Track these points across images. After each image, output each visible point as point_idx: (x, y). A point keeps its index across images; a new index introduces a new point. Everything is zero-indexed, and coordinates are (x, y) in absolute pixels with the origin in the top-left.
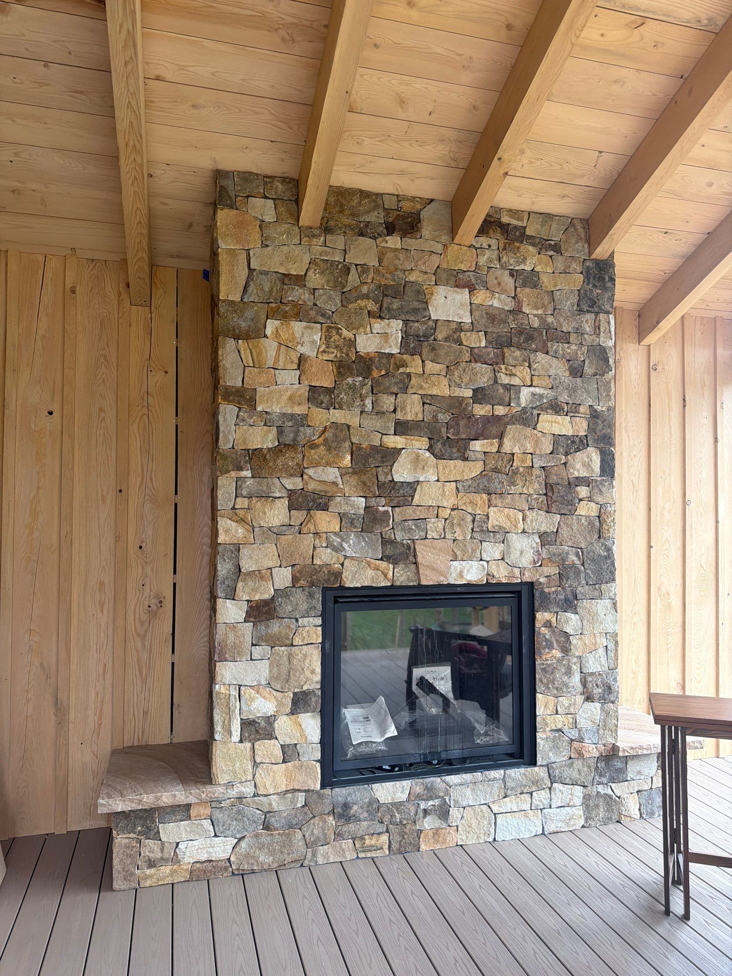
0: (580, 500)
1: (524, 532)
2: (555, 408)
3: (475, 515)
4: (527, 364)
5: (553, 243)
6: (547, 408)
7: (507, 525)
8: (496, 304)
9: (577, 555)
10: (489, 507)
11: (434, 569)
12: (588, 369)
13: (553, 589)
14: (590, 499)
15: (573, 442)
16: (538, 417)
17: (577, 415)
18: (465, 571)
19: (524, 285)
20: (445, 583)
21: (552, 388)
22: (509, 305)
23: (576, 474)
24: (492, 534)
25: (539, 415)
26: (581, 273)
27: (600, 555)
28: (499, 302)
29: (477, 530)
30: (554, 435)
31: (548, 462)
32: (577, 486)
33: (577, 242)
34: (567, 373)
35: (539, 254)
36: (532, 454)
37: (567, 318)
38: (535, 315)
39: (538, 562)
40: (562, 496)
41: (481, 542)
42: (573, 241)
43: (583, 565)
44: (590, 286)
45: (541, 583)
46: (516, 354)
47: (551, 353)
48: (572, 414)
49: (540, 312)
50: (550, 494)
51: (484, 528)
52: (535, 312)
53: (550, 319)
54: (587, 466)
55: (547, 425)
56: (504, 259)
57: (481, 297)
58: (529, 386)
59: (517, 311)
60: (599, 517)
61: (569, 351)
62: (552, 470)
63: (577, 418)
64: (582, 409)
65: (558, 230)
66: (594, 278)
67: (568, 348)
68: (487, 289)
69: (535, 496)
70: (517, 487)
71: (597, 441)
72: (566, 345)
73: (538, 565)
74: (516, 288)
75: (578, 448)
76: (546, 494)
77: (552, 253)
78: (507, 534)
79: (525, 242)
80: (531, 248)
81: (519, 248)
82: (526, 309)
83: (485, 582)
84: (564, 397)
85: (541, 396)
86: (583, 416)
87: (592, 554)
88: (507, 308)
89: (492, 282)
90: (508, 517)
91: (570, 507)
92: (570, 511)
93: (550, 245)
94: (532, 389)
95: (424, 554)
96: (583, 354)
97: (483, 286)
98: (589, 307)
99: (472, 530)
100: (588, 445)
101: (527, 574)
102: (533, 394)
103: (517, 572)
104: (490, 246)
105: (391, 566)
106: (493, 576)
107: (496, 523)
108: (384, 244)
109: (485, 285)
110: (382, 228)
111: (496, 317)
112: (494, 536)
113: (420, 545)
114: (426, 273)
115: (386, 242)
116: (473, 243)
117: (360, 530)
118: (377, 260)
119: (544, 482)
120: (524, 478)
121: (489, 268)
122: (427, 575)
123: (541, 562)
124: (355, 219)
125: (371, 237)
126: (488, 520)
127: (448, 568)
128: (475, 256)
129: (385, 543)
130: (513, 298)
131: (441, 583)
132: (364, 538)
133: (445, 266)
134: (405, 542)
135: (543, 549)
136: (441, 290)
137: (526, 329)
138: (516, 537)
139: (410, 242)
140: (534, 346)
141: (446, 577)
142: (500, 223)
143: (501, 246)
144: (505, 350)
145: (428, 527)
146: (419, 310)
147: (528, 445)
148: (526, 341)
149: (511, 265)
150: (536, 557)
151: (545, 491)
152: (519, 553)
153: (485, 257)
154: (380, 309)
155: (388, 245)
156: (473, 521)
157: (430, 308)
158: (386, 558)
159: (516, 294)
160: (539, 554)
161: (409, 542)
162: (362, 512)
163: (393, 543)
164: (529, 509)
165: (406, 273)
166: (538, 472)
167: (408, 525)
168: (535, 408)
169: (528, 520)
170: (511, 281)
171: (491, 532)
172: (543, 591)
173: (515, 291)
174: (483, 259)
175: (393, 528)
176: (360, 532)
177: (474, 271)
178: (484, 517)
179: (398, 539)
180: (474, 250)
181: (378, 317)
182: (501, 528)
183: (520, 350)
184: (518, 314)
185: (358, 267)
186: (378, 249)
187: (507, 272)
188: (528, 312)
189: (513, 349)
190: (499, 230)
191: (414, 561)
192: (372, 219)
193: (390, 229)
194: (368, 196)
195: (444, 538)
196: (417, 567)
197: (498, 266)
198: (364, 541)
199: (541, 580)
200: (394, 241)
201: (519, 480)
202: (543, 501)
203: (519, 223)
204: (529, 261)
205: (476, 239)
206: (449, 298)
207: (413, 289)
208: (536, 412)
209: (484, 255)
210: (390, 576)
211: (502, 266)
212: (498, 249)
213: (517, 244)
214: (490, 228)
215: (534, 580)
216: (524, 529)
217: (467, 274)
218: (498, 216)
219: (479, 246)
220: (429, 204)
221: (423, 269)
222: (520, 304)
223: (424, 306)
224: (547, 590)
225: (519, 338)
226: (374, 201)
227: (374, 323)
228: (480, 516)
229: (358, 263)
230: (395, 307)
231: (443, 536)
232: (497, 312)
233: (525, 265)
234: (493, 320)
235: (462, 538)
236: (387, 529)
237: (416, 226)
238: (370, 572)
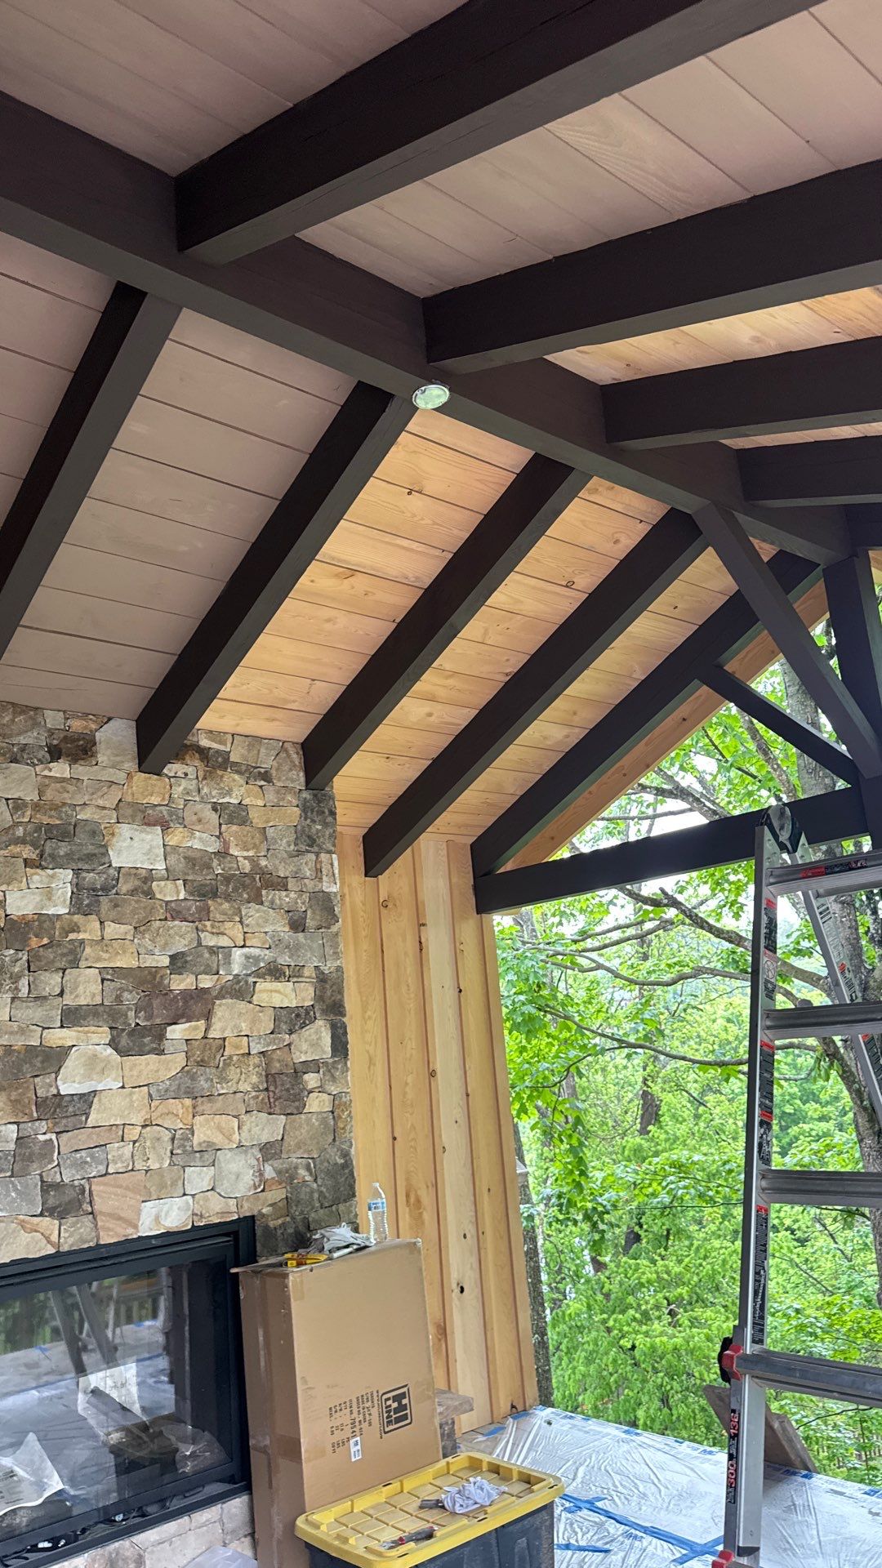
0: (310, 1092)
1: (240, 1146)
2: (275, 972)
3: (175, 1131)
4: (238, 919)
5: (262, 770)
6: (265, 974)
7: (218, 1139)
8: (197, 845)
9: (308, 1168)
10: (194, 1116)
11: (120, 1218)
12: (310, 923)
13: (280, 1221)
14: (321, 1089)
15: (298, 1016)
16: (254, 986)
17: (300, 980)
18: (163, 1214)
19: (230, 822)
20: (135, 1236)
21: (270, 948)
22: (213, 846)
23: (303, 1059)
24: (198, 1155)
25: (255, 983)
26: (297, 806)
27: (336, 1164)
28: (202, 842)
29: (179, 1151)
30: (275, 1008)
31: (268, 1045)
32: (305, 1073)
33: (291, 770)
34: (287, 929)
35: (247, 783)
36: (247, 1036)
37: (283, 860)
38: (245, 858)
39: (259, 1186)
40: (288, 1090)
41: (183, 1167)
42: (286, 768)
43: (315, 1180)
44: (309, 820)
45: (263, 1215)
46: (224, 906)
47: (266, 904)
48: (295, 980)
49: (251, 853)
50: (272, 1088)
51: (188, 1148)
52: (246, 854)
53: (263, 863)
54: (315, 1045)
55: (265, 996)
56: (205, 790)
57: (176, 837)
58: (242, 947)
59: (223, 854)
60: (332, 1112)
61: (287, 900)
62: (275, 1056)
63: (303, 984)
64: (306, 972)
65: (267, 755)
66: (312, 811)
67: (287, 896)
68: (185, 827)
69: (254, 1094)
70: (230, 1084)
71: (324, 1012)
72: (284, 893)
73: (259, 1190)
74: (220, 825)
75: (304, 1023)
76: (267, 1089)
77: (262, 783)
78: (219, 1152)
79: (229, 770)
80: (236, 777)
81: (222, 777)
82: (234, 851)
83: (189, 1227)
84: (285, 959)
85: (257, 959)
86: (308, 980)
87: (326, 1164)
88: (211, 850)
89: (189, 817)
90: (219, 1128)
91: (297, 1104)
92: (297, 1108)
93: (260, 773)
94: (245, 950)
95: (105, 1198)
96: (303, 903)
97: (180, 824)
98: (309, 846)
99: (172, 1153)
100: (315, 1018)
101: (246, 1205)
102: (247, 957)
103: (233, 1202)
104: (186, 774)
105: (56, 1222)
106: (201, 1216)
107: (203, 1138)
108: (46, 773)
109: (182, 821)
110: (43, 753)
111: (197, 861)
112: (201, 1157)
113: (98, 1184)
114: (104, 808)
115: (50, 770)
116: (165, 771)
117: (9, 1174)
118: (37, 792)
119: (264, 1073)
120: (238, 1070)
121: (185, 800)
122: (109, 1229)
123: (263, 1185)
124: (7, 741)
125: (28, 764)
126: (193, 1135)
127: (139, 1212)
128: (168, 787)
129: (47, 1187)
130: (218, 837)
131: (130, 1237)
132: (14, 1186)
133: (129, 799)
134: (76, 1183)
135: (266, 1165)
136: (125, 830)
137: (234, 875)
138: (229, 1154)
139: (82, 770)
140: (245, 896)
141: (136, 1227)
142: (199, 746)
143: (201, 774)
144: (210, 902)
145: (109, 1157)
146: (95, 855)
147: (243, 1025)
148: (235, 889)
149: (213, 797)
150: (257, 1180)
151: (265, 1085)
152: (234, 1177)
153: (182, 788)
154: (41, 856)
155: (51, 774)
156: (173, 1139)
157: (110, 852)
158: (48, 1211)
159: (220, 833)
160: (261, 1175)
161: (82, 1182)
162: (12, 1146)
163: (58, 1186)
164: (247, 1112)
165: (78, 808)
166: (257, 1060)
167: (81, 1157)
168: (250, 975)
169: (245, 1128)
170: (214, 816)
171: (197, 1152)
172: (267, 1227)
173: (220, 829)
174: (178, 791)
175: (58, 1165)
176: (10, 1177)
177: (167, 805)
178: (188, 1132)
179: (66, 1180)
180: (167, 780)
181: (37, 867)
182: (210, 1144)
183: (229, 902)
184: (223, 857)
185: (10, 802)
186: (39, 778)
187: (210, 806)
188: (236, 854)
189: (219, 900)
190: (197, 755)
191: (90, 1209)
192: (30, 741)
193: (55, 754)
194: (22, 712)
195: (132, 1170)
196: (95, 1218)
197: (197, 799)
198: (16, 1190)
199: (264, 1211)
200: (60, 769)
201: (233, 1073)
202: (263, 1099)
203: (222, 748)
204: (235, 792)
205: (169, 766)
206: (136, 839)
207: (87, 829)
208: (251, 980)
209: (180, 785)
210: (54, 1238)
211: (202, 798)
212: (197, 778)
213: (220, 772)
214: (186, 754)
215: (255, 1213)
216: (240, 1141)
217: (158, 808)
218: (195, 739)
219: (173, 775)
220: (106, 723)
221: (101, 802)
222: (226, 844)
223: (102, 850)
224: (272, 1224)
225: (227, 886)
226: (31, 718)
227: (32, 875)
228: (182, 1131)
229: (10, 797)
230: (62, 853)
231: (130, 1168)
232: (198, 855)
233: (231, 797)
234: (194, 865)
235: (157, 1166)
236: (50, 1166)
237: (91, 750)
238: (25, 1237)
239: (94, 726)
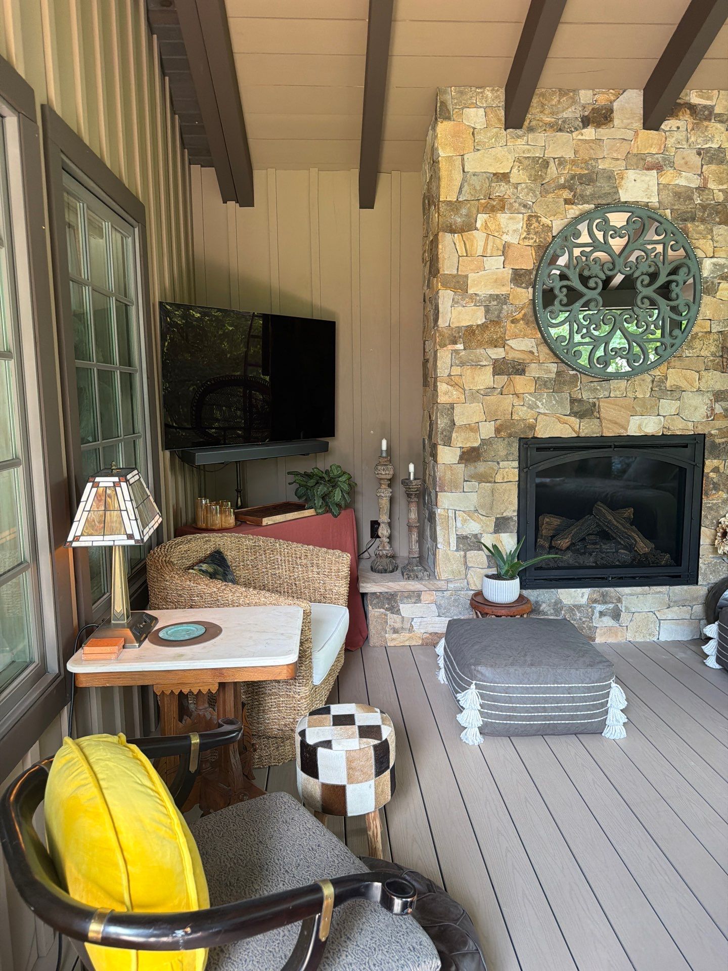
1: (699, 390)
3: (655, 376)
4: (710, 237)
7: (684, 384)
8: (682, 182)
10: (668, 369)
11: (616, 423)
13: (723, 440)
16: (719, 286)
18: (644, 424)
19: (710, 162)
20: (625, 435)
22: (695, 182)
24: (669, 392)
25: (719, 283)
28: (687, 180)
29: (657, 389)
31: (725, 327)
35: (727, 130)
36: (710, 320)
38: (720, 190)
39: (711, 417)
41: (659, 399)
45: (712, 435)
46: (699, 228)
49: (725, 187)
50: (725, 356)
51: (663, 387)
52: (721, 187)
55: (726, 293)
56: (693, 139)
57: (669, 177)
58: (711, 257)
59: (702, 188)
68: (675, 169)
69: (712, 358)
70: (694, 351)
73: (710, 419)
74: (702, 165)
76: (722, 356)
78: (683, 393)
79: (713, 121)
80: (718, 125)
81: (707, 127)
82: (711, 185)
83: (660, 434)
85: (722, 266)
88: (693, 185)
89: (678, 161)
90: (685, 378)
94: (714, 260)
95: (607, 411)
97: (671, 167)
99: (652, 389)
101: (700, 427)
102: (715, 265)
103: (690, 425)
104: (678, 128)
105: (578, 420)
106: (669, 429)
107: (673, 383)
108: (580, 137)
109: (672, 165)
110: (578, 123)
111: (682, 195)
112: (671, 394)
113: (603, 402)
114: (618, 159)
115: (582, 135)
116: (663, 127)
117: (552, 391)
118: (573, 152)
119: (720, 346)
120: (702, 342)
121: (676, 148)
122: (609, 428)
123: (712, 415)
124: (555, 117)
125: (568, 132)
126: (667, 380)
127: (629, 422)
128: (664, 139)
129: (573, 401)
130: (700, 175)
131: (622, 435)
132: (554, 397)
133: (635, 151)
134: (591, 400)
135: (717, 405)
136: (631, 174)
137: (711, 204)
138: (691, 394)
139: (604, 132)
140: (717, 220)
141: (626, 430)
142: (690, 104)
143: (690, 127)
144: (689, 225)
145: (611, 387)
146: (609, 194)
147: (708, 312)
148: (710, 215)
149: (698, 144)
150: (709, 413)
151: (721, 354)
152: (693, 409)
153: (674, 139)
154: (574, 196)
155: (583, 138)
156: (653, 381)
157: (620, 191)
158: (574, 414)
159: (702, 173)
160: (713, 410)
161: (594, 400)
162: (554, 376)
163: (580, 401)
164: (705, 369)
165: (599, 161)
166: (716, 337)
167: (594, 386)
168: (716, 277)
169: (703, 380)
170: (697, 160)
171: (668, 391)
172: (714, 442)
173: (702, 169)
174: (671, 142)
175: (580, 389)
176: (552, 392)
177: (662, 153)
178: (663, 378)
179: (585, 398)
180: (663, 134)
181: (573, 204)
182: (678, 387)
183: (704, 225)
184: (703, 191)
185: (556, 160)
186: (574, 142)
187: (695, 151)
188: (713, 187)
189: (697, 224)
190: (688, 111)
191: (598, 416)
192: (570, 115)
193: (586, 122)
194: (566, 94)
195: (626, 397)
196: (601, 421)
197: (685, 146)
198: (555, 399)
199: (713, 432)
200: (590, 133)
201: (697, 344)
202: (718, 362)
203: (708, 103)
204: (717, 138)
205: (666, 122)
206: (638, 181)
207: (605, 175)
208: (716, 281)
209: (673, 137)
210: (577, 428)
211: (690, 146)
212: (687, 129)
213: (706, 123)
214: (679, 111)
215: (706, 432)
216: (699, 388)
217: (657, 156)
218: (687, 98)
219: (668, 129)
220: (622, 94)
221: (615, 155)
222: (706, 180)
223: (614, 190)
224: (718, 441)
225: (704, 212)
226: (571, 98)
227: (569, 209)
228: (659, 377)
229: (556, 156)
230: (588, 193)
231: (624, 395)
232: (683, 189)
233: (712, 142)
234: (680, 198)
235: (641, 396)
236: (576, 389)
237: (609, 116)
238: (560, 426)
239: (612, 98)
